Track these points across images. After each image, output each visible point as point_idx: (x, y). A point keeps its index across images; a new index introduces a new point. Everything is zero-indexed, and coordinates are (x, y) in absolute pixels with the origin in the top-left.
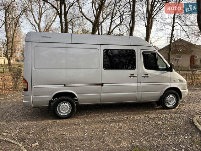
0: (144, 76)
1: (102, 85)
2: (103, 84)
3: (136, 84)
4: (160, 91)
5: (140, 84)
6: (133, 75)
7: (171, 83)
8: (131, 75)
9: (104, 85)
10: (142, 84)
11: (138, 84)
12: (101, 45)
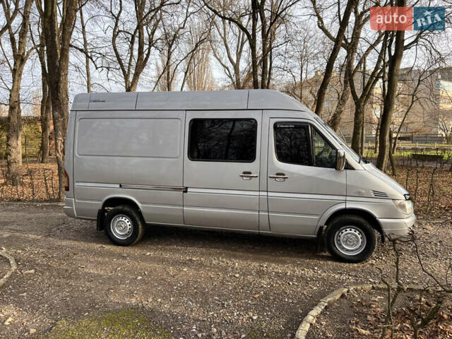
0: (275, 178)
1: (185, 190)
2: (187, 188)
3: (257, 193)
4: (317, 215)
5: (265, 193)
6: (250, 173)
7: (348, 198)
8: (244, 173)
9: (189, 190)
10: (270, 194)
11: (262, 193)
12: (186, 110)
